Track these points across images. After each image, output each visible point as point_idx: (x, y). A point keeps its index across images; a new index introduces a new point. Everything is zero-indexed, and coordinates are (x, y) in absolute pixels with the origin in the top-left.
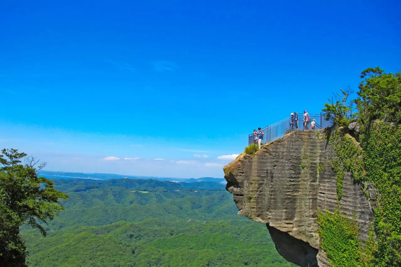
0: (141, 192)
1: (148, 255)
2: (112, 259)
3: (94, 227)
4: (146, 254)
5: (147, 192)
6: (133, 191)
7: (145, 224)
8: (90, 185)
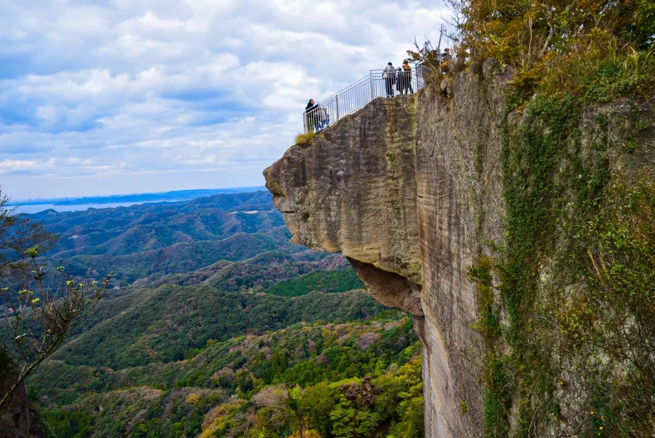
0: (247, 212)
1: (266, 308)
2: (213, 319)
3: (180, 275)
4: (264, 305)
5: (255, 212)
6: (234, 213)
7: (257, 262)
8: (164, 211)
